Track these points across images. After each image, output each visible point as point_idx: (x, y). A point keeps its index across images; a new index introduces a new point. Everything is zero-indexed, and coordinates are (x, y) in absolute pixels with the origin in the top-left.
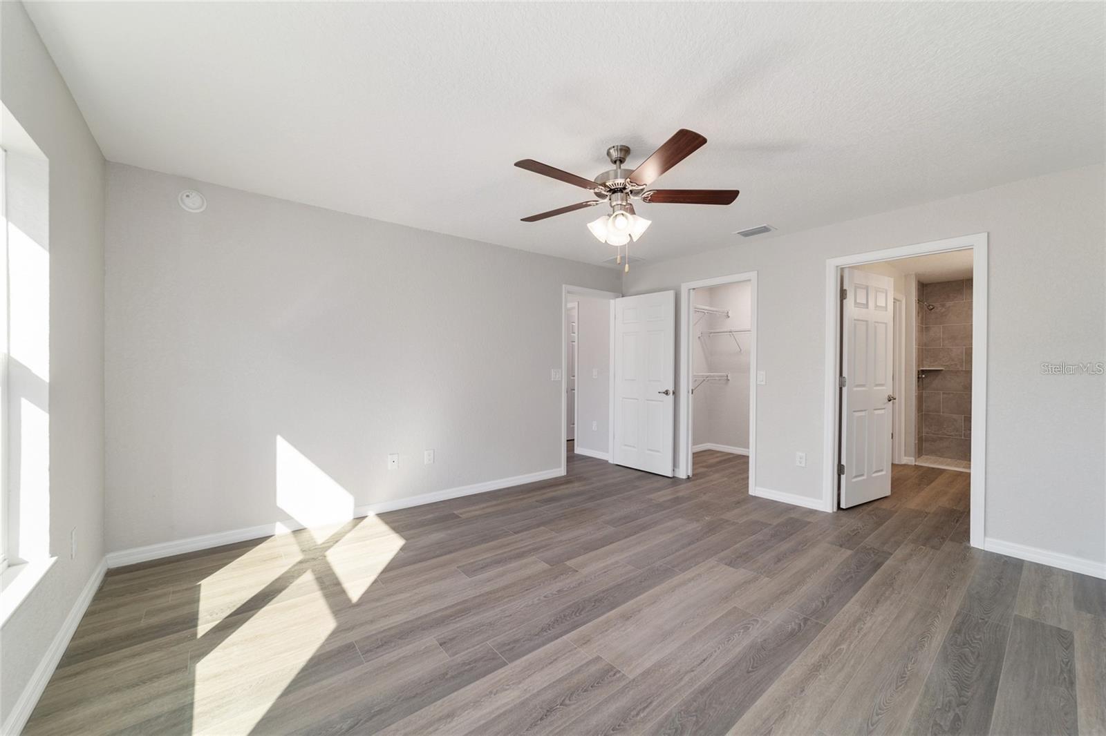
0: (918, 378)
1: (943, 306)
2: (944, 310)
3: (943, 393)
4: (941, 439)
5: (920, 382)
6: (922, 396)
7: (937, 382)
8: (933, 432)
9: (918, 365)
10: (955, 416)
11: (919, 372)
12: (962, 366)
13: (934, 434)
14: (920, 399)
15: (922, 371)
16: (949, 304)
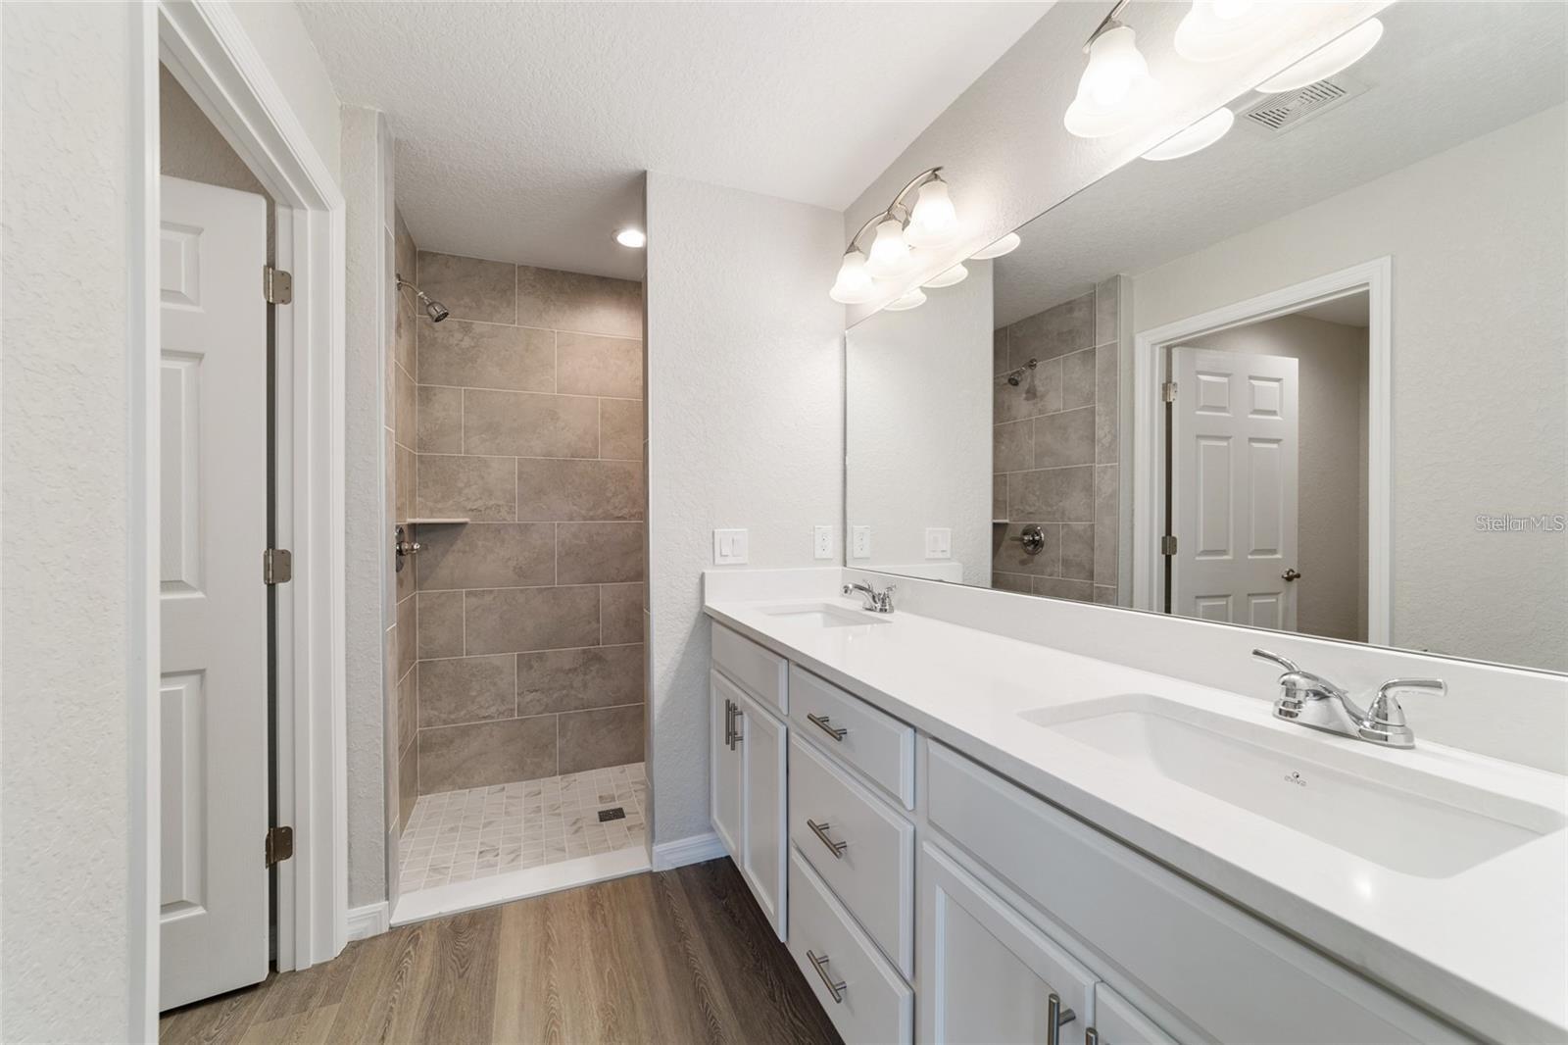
0: (400, 552)
1: (466, 329)
2: (467, 342)
3: (468, 594)
4: (465, 732)
5: (407, 567)
6: (413, 610)
7: (451, 562)
8: (444, 716)
9: (400, 509)
10: (496, 659)
11: (401, 531)
12: (511, 511)
13: (445, 722)
14: (410, 623)
15: (413, 527)
16: (480, 326)
